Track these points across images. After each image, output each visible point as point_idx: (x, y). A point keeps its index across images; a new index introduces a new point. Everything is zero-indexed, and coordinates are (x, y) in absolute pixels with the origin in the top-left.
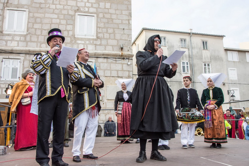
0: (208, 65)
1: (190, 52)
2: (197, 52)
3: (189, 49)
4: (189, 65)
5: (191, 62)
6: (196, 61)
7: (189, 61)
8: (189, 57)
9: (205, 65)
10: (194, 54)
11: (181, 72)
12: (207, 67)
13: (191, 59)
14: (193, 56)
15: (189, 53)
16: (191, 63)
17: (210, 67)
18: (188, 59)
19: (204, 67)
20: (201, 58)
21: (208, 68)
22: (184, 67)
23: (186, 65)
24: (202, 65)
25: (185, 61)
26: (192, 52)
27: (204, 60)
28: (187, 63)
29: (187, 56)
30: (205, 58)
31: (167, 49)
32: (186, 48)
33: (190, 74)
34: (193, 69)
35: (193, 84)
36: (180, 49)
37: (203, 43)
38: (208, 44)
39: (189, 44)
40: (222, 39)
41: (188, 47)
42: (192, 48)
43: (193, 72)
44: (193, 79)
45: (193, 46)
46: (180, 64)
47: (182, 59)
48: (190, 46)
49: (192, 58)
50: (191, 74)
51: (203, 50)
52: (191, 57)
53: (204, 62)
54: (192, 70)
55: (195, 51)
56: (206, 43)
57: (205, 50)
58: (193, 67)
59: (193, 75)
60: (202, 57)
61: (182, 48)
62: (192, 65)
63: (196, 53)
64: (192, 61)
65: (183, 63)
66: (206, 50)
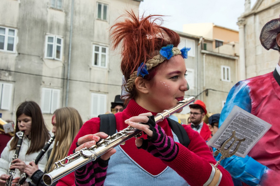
0: (104, 50)
1: (69, 20)
2: (84, 23)
3: (67, 14)
4: (62, 45)
5: (68, 39)
6: (78, 39)
7: (65, 36)
8: (66, 28)
9: (97, 49)
10: (77, 24)
11: (43, 55)
12: (100, 53)
13: (68, 34)
14: (74, 27)
15: (66, 21)
16: (68, 42)
17: (107, 53)
18: (62, 32)
19: (94, 52)
20: (90, 34)
21: (102, 55)
22: (50, 47)
23: (55, 44)
24: (90, 48)
25: (56, 37)
26: (73, 21)
27: (95, 39)
28: (59, 41)
29: (62, 27)
30: (98, 36)
31: (18, 5)
32: (61, 10)
33: (63, 62)
34: (70, 52)
35: (67, 83)
36: (48, 10)
37: (100, 6)
38: (108, 11)
39: (69, 3)
40: (138, 5)
41: (65, 10)
42: (75, 13)
43: (70, 59)
44: (68, 72)
45: (77, 9)
46: (44, 40)
47: (49, 30)
48: (70, 8)
49: (70, 32)
50: (65, 62)
51: (98, 19)
52: (69, 29)
53: (95, 43)
54: (69, 55)
55: (79, 20)
56: (105, 8)
57: (101, 20)
58: (70, 50)
59: (68, 65)
60: (94, 32)
61: (53, 8)
62: (69, 45)
63: (81, 22)
64: (70, 38)
65: (51, 39)
66: (103, 21)
